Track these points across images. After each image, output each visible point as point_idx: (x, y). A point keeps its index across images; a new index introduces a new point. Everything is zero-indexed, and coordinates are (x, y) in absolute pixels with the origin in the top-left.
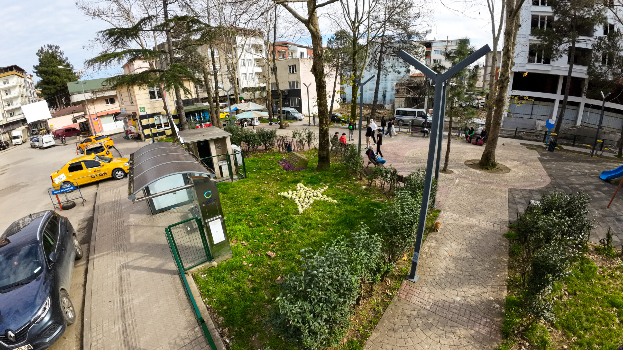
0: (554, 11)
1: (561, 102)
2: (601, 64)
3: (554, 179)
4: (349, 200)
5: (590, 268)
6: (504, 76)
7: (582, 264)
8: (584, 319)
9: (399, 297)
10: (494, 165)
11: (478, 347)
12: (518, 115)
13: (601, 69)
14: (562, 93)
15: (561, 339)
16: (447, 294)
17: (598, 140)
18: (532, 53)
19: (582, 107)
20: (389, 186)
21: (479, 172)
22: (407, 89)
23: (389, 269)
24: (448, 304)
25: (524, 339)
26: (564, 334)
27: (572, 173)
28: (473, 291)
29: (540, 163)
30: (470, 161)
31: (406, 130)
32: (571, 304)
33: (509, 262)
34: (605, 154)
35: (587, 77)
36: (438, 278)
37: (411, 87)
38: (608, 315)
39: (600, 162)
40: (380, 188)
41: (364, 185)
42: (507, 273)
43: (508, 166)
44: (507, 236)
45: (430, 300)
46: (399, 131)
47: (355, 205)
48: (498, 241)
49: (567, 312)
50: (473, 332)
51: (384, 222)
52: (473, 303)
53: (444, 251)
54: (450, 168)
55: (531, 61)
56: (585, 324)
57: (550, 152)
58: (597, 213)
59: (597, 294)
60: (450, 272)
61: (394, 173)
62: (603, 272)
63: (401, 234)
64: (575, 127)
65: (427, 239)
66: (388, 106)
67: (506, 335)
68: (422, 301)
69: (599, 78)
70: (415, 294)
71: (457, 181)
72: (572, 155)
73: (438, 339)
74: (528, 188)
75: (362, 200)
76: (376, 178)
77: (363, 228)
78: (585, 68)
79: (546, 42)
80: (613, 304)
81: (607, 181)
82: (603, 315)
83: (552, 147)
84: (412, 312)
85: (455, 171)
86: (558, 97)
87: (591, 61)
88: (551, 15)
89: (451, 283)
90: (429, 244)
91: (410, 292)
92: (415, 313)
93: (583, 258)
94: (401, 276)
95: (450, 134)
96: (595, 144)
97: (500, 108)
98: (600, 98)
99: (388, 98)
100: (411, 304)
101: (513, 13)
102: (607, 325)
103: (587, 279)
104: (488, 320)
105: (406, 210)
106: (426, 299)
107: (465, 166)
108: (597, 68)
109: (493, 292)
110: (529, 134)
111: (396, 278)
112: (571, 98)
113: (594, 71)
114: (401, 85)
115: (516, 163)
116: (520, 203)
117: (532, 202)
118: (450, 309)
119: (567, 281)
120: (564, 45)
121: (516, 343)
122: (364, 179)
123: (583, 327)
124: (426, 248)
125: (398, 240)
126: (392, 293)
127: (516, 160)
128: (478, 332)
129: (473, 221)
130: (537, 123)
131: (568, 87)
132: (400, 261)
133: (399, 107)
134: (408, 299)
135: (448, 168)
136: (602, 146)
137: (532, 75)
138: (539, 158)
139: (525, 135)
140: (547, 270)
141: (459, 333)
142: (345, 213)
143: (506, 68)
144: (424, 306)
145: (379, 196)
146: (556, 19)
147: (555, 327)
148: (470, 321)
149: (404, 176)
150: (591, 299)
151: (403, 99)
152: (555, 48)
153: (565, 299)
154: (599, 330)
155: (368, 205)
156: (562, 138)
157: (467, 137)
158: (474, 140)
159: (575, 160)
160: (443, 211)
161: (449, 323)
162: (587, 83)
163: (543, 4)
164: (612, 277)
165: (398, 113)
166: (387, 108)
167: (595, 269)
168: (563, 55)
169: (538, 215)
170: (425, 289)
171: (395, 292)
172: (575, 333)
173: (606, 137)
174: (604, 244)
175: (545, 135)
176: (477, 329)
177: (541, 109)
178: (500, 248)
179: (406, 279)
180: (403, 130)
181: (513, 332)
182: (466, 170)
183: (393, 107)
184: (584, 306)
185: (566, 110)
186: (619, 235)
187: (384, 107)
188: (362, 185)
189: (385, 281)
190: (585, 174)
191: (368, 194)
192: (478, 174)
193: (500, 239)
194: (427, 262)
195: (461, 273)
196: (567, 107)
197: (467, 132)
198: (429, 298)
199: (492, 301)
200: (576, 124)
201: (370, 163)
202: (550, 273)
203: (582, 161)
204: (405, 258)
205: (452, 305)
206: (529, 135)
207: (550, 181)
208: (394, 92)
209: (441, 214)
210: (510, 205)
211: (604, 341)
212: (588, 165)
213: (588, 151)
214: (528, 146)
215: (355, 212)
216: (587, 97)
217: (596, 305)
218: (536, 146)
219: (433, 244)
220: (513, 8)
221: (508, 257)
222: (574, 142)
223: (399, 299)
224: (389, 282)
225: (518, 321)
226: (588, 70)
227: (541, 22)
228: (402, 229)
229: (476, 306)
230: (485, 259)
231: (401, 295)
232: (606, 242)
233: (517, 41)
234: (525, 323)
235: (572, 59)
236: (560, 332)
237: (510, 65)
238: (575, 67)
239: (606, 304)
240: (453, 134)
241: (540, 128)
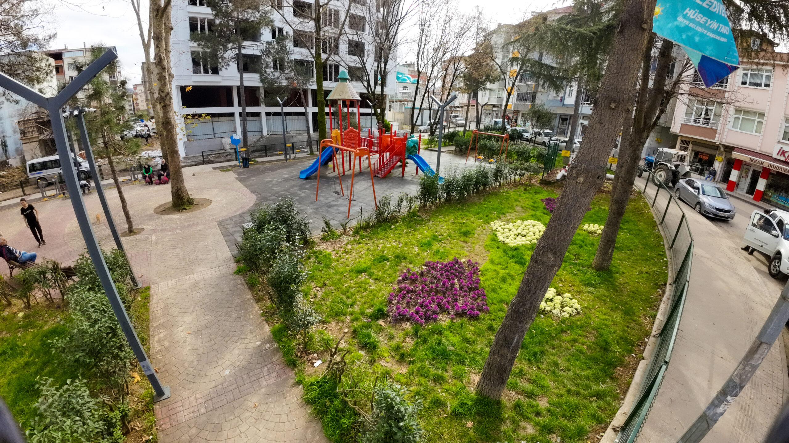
0: (214, 12)
1: (241, 114)
2: (272, 70)
3: (259, 194)
4: (9, 351)
5: (325, 256)
6: (163, 92)
7: (317, 257)
8: (345, 298)
9: (163, 431)
10: (190, 202)
11: (278, 398)
12: (198, 137)
13: (274, 75)
14: (240, 105)
15: (338, 327)
16: (213, 378)
17: (287, 145)
18: (196, 63)
19: (263, 115)
20: (58, 291)
21: (176, 216)
22: (37, 127)
23: (123, 411)
24: (220, 387)
25: (310, 354)
26: (338, 322)
27: (274, 182)
28: (236, 352)
29: (239, 183)
30: (159, 207)
31: (54, 192)
32: (327, 295)
33: (254, 297)
34: (298, 156)
35: (260, 85)
36: (191, 369)
37: (42, 123)
38: (361, 282)
39: (295, 164)
40: (48, 302)
41: (20, 311)
42: (257, 308)
43: (206, 197)
44: (238, 272)
45: (199, 401)
46: (44, 197)
47: (22, 354)
48: (232, 282)
49: (328, 303)
50: (263, 390)
51: (72, 353)
52: (244, 363)
53: (181, 333)
54: (138, 225)
55: (196, 71)
56: (349, 302)
57: (246, 169)
58: (309, 210)
59: (342, 273)
60: (200, 351)
61: (55, 268)
62: (337, 253)
63: (108, 352)
64: (262, 137)
65: (151, 333)
66: (14, 162)
67: (292, 364)
68: (191, 410)
69: (273, 85)
70: (178, 409)
71: (154, 238)
72: (268, 165)
73: (238, 431)
74: (238, 213)
75: (29, 338)
76: (30, 289)
77: (43, 385)
78: (257, 76)
79: (208, 48)
80: (360, 272)
81: (307, 178)
82: (357, 285)
83: (246, 162)
84: (190, 433)
85: (145, 227)
86: (236, 109)
87: (262, 68)
88: (212, 17)
89: (209, 363)
90: (157, 338)
91: (172, 412)
92: (194, 431)
93: (315, 253)
94: (147, 406)
95: (116, 181)
96: (286, 149)
97: (171, 132)
98: (277, 105)
99: (11, 147)
100: (182, 425)
101: (160, 11)
102: (366, 289)
103: (327, 266)
104: (269, 366)
105: (94, 316)
106: (194, 404)
107: (157, 216)
108: (269, 75)
109: (256, 336)
110: (219, 155)
111: (143, 411)
112: (250, 109)
113: (266, 78)
114: (26, 122)
115: (214, 191)
116: (235, 232)
117: (245, 225)
118: (226, 391)
119: (312, 278)
120: (229, 52)
121: (307, 363)
122: (14, 301)
123: (347, 305)
124: (156, 345)
125: (108, 363)
126: (152, 434)
127: (213, 188)
128: (268, 385)
129: (195, 277)
130: (223, 142)
131: (243, 98)
132: (133, 387)
133: (33, 158)
134: (174, 424)
135: (135, 227)
136: (293, 149)
137: (196, 89)
138: (237, 178)
139: (214, 158)
140: (287, 283)
141: (251, 405)
142: (14, 376)
143: (163, 82)
144: (196, 414)
145: (50, 316)
146: (217, 22)
147: (328, 322)
148: (253, 383)
149: (72, 266)
150: (340, 279)
151: (36, 144)
152: (220, 56)
153: (320, 294)
154: (362, 297)
155: (41, 340)
156: (254, 151)
157: (145, 177)
158: (155, 179)
159: (272, 169)
160: (152, 286)
161: (236, 404)
162: (262, 91)
163: (201, 4)
164: (346, 252)
165: (33, 168)
166: (14, 165)
167: (330, 254)
168: (231, 63)
169: (255, 236)
170: (186, 393)
171: (154, 430)
172: (345, 315)
173: (294, 140)
174: (326, 231)
175: (236, 152)
176: (265, 383)
177: (222, 125)
178: (238, 289)
179: (154, 403)
180: (49, 193)
181: (297, 356)
182: (159, 221)
183: (24, 161)
184: (338, 289)
185: (248, 122)
186: (336, 218)
187: (8, 164)
188: (16, 313)
189: (132, 429)
190: (286, 180)
191: (32, 323)
192: (177, 219)
193: (234, 280)
194: (167, 362)
195: (213, 342)
196: (248, 118)
197: (143, 171)
198: (197, 399)
199: (260, 346)
200: (262, 134)
201: (11, 268)
202: (290, 284)
203: (279, 168)
204: (138, 378)
205: (225, 385)
206: (219, 157)
207: (256, 197)
208: (19, 136)
209: (152, 291)
210: (226, 238)
211: (372, 303)
212: (286, 171)
213: (282, 157)
214: (221, 169)
215: (27, 364)
216: (266, 106)
217: (347, 282)
218: (230, 166)
219: (161, 335)
220: (160, 6)
221: (250, 292)
222: (266, 153)
223: (165, 432)
224: (138, 425)
225: (294, 344)
226: (261, 77)
227: (201, 25)
228: (104, 346)
229: (249, 363)
230: (229, 309)
231: (163, 426)
232: (327, 229)
233: (171, 48)
234: (301, 341)
235: (241, 67)
236: (334, 323)
237: (167, 77)
238: (246, 75)
239: (354, 275)
240: (120, 179)
241: (228, 147)
